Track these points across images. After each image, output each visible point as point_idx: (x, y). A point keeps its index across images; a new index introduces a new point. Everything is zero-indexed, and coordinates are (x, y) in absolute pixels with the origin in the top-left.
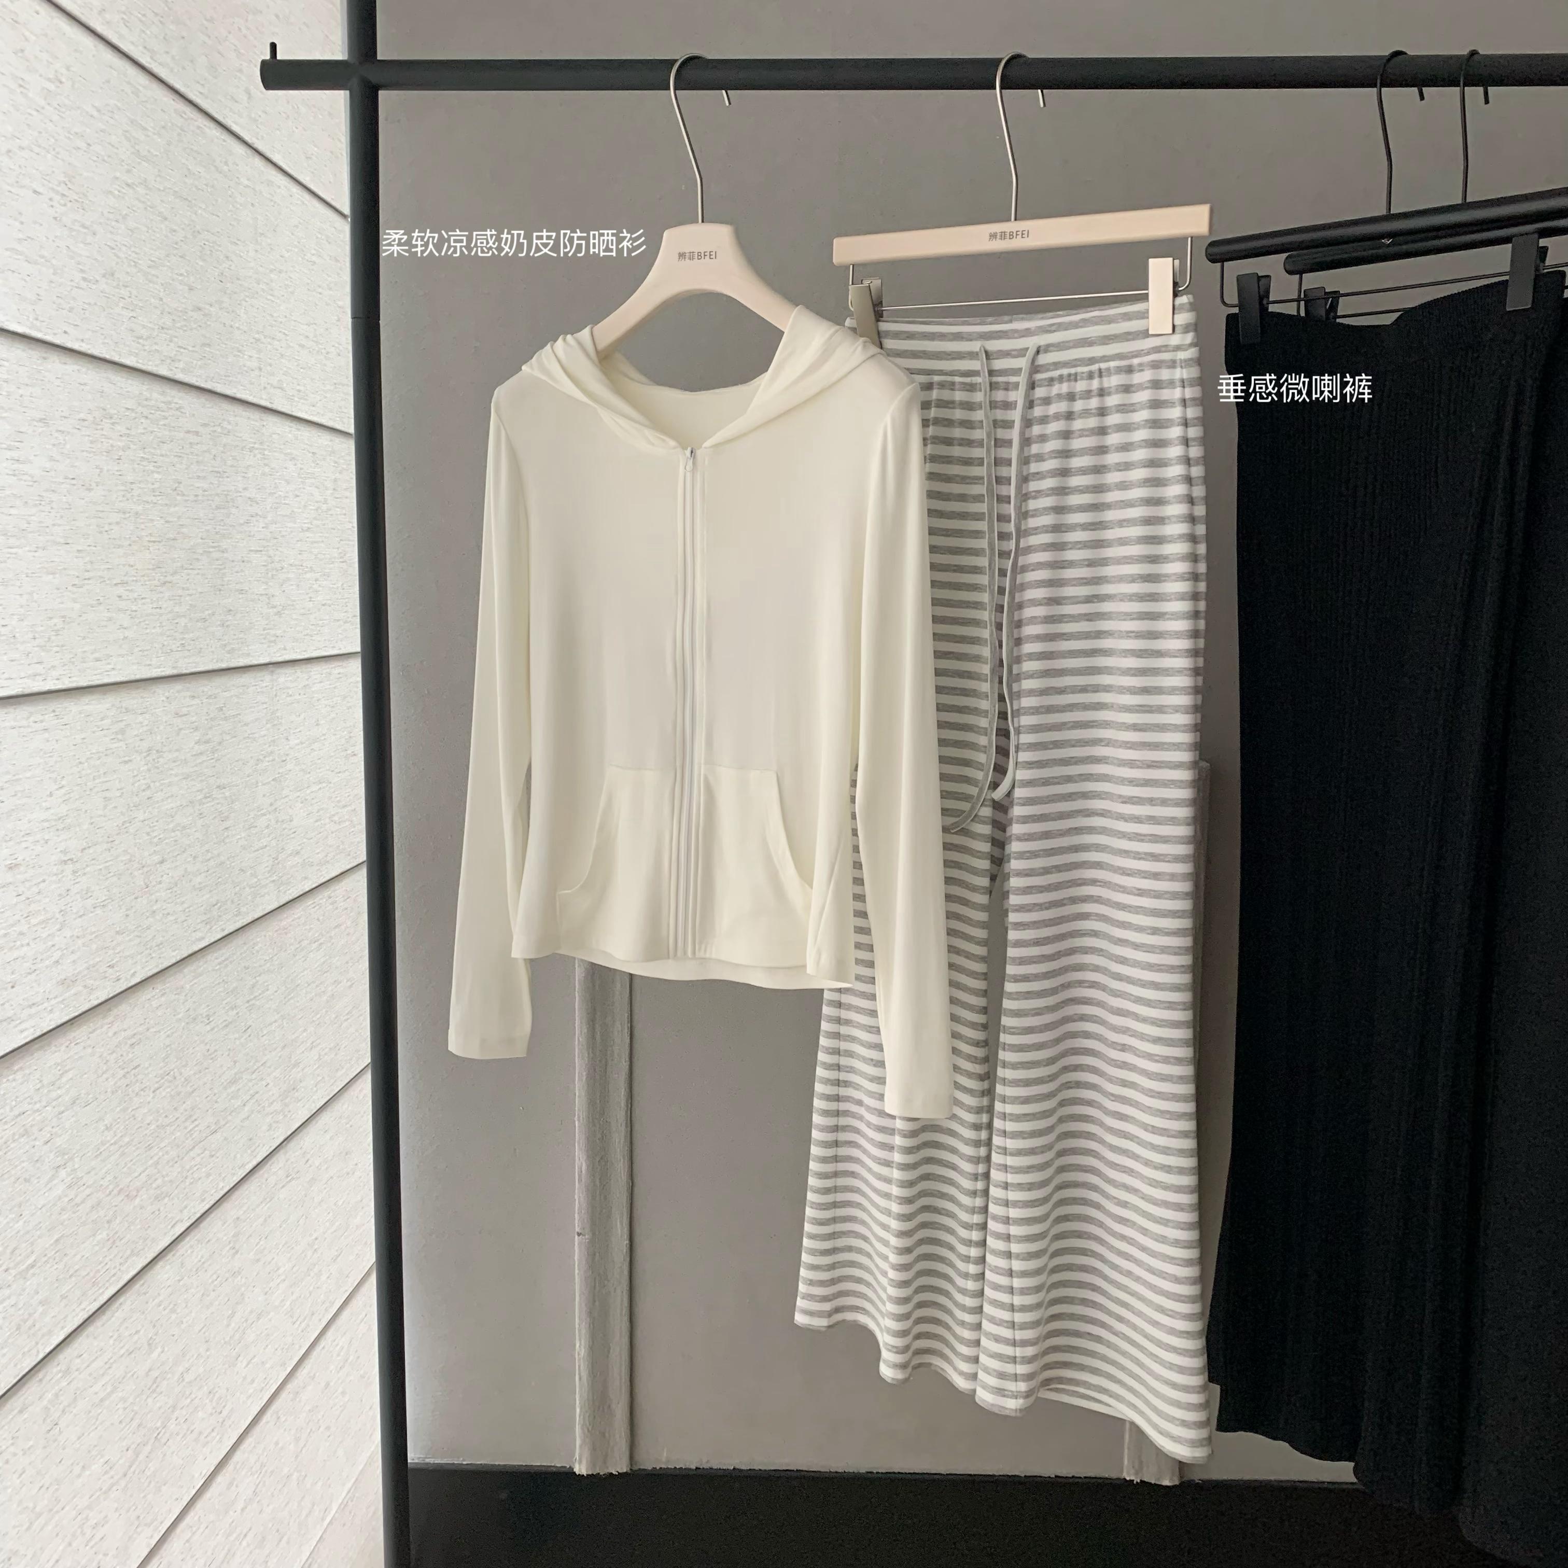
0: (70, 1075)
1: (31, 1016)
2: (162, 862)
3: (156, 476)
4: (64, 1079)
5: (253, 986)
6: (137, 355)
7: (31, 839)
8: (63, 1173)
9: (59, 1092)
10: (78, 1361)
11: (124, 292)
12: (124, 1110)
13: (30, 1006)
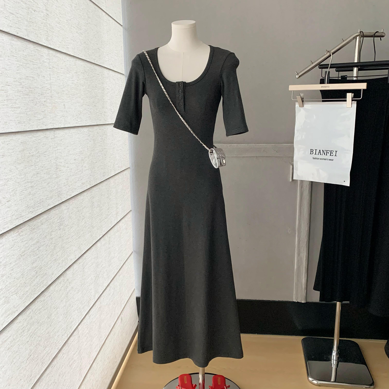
0: (84, 202)
1: (78, 189)
2: (96, 162)
3: (93, 84)
4: (83, 202)
5: (111, 190)
6: (89, 59)
7: (77, 155)
8: (84, 220)
9: (83, 205)
10: (87, 257)
11: (87, 46)
12: (92, 210)
13: (78, 187)
